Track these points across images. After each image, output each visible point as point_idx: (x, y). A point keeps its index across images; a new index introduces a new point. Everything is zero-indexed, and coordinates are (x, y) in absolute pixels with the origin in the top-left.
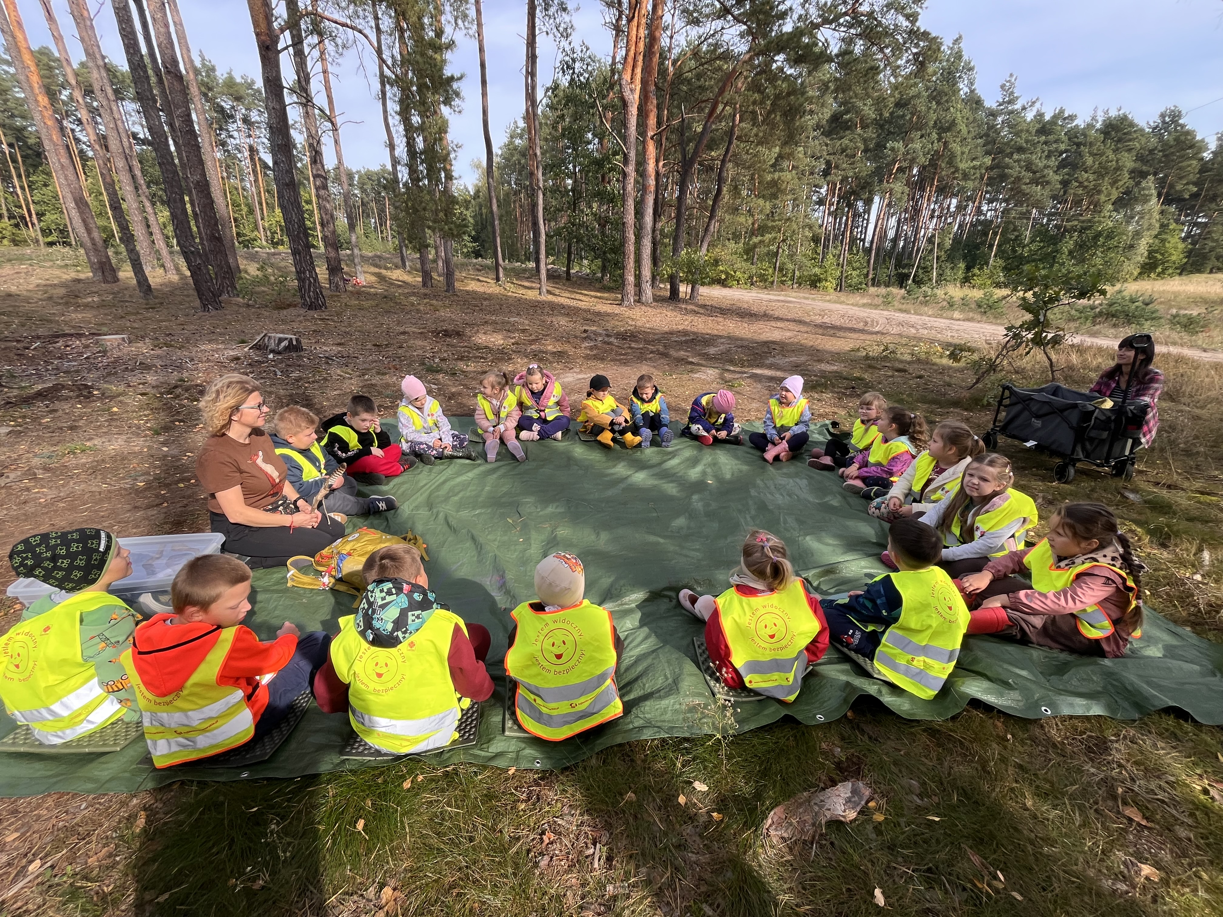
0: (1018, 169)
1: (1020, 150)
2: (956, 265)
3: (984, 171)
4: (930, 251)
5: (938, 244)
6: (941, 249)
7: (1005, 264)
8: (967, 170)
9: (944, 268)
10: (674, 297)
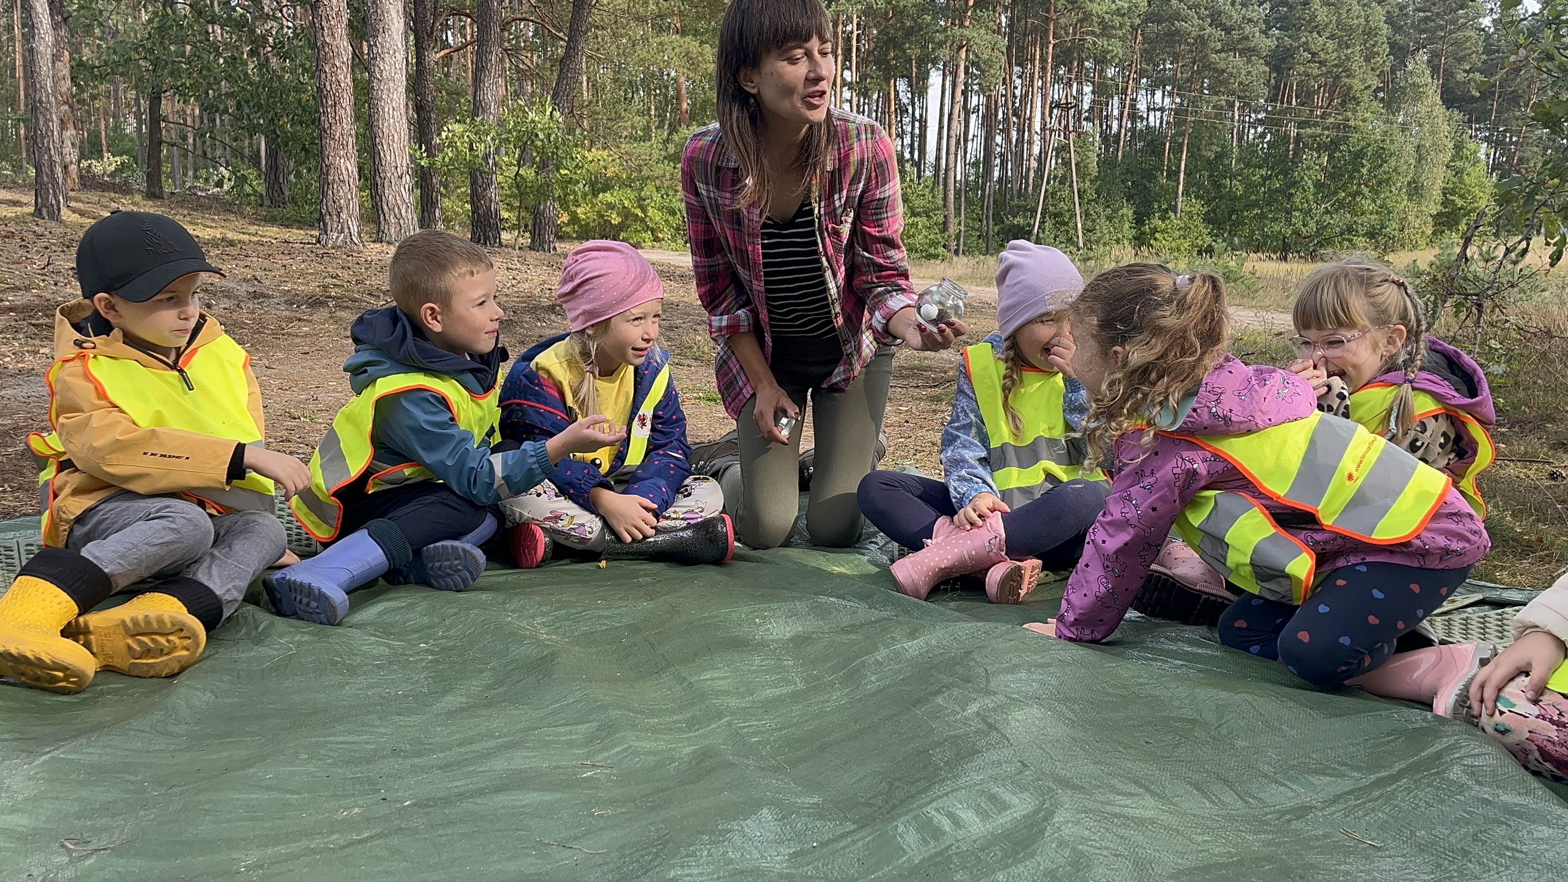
2: (1115, 211)
3: (1138, 21)
4: (1063, 180)
5: (1077, 165)
6: (1082, 176)
7: (1206, 209)
8: (1106, 16)
9: (1095, 216)
10: (484, 234)
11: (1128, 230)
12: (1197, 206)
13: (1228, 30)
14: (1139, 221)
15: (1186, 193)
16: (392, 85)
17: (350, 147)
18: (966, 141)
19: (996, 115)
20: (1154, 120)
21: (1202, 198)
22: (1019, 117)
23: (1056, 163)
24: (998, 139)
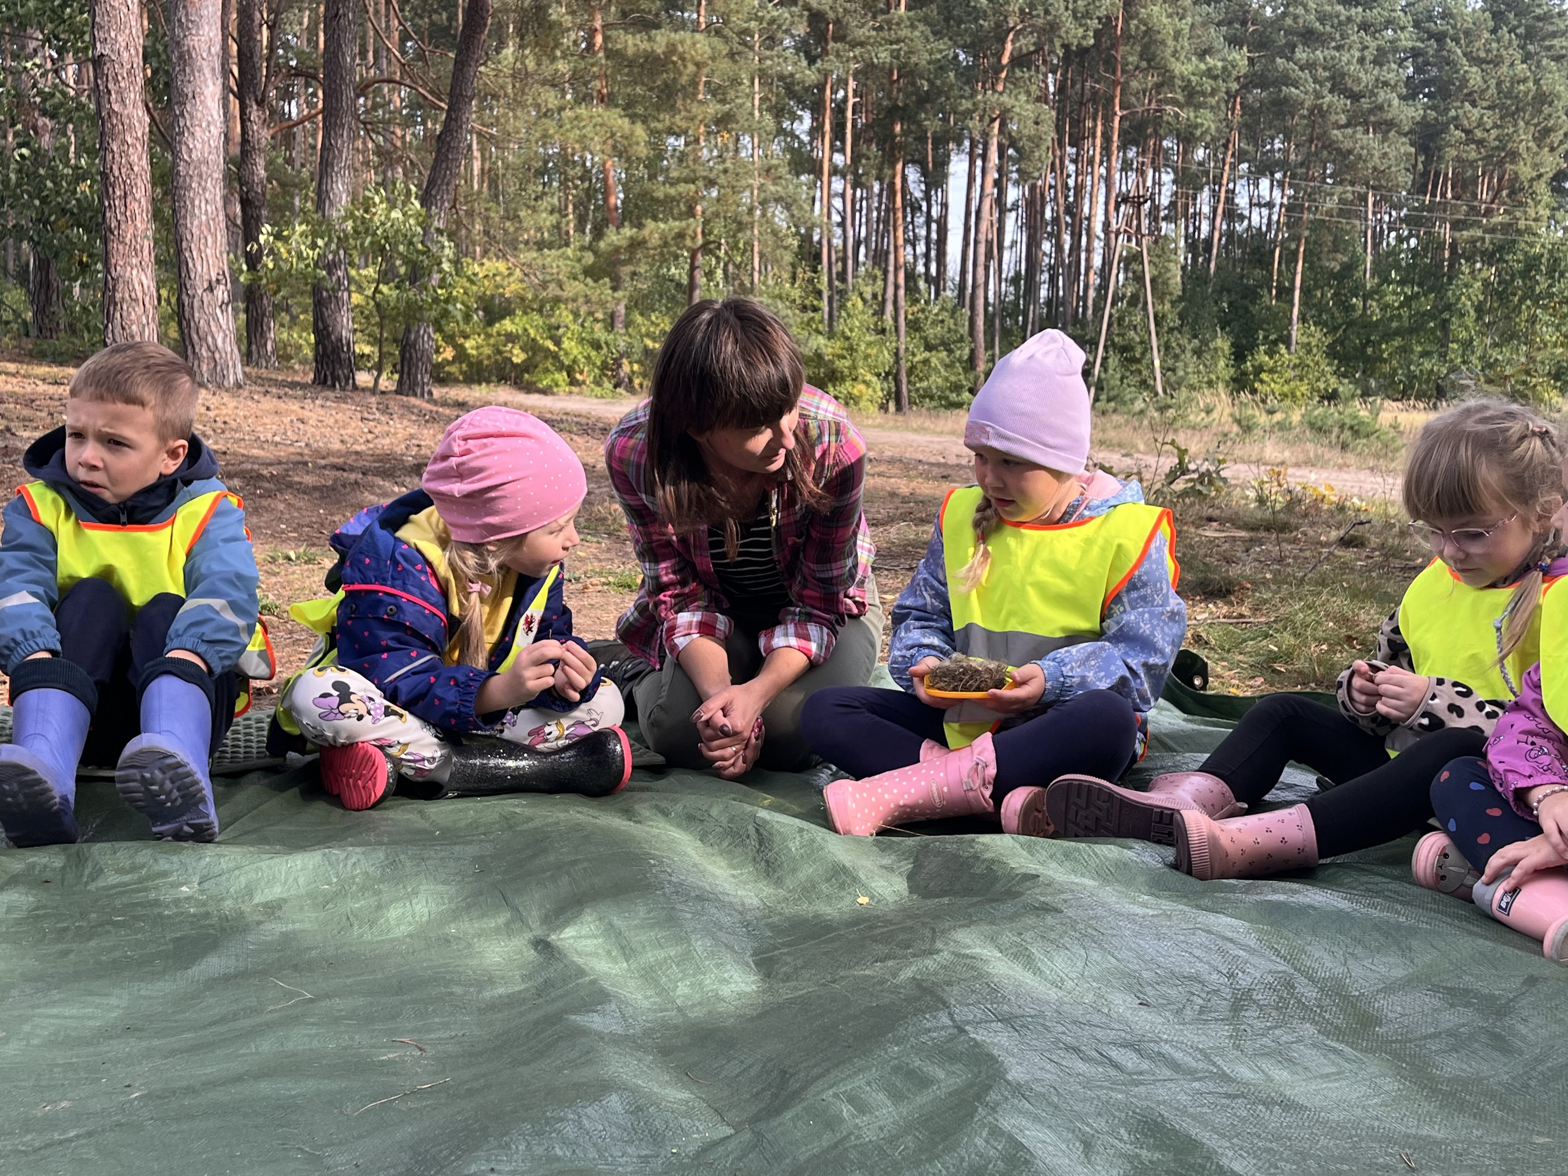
0: (1311, 86)
1: (1309, 37)
2: (1205, 343)
3: (1235, 86)
4: (1135, 300)
5: (1153, 280)
6: (1160, 294)
7: (1329, 340)
8: (1193, 78)
9: (1178, 351)
10: (332, 374)
11: (1223, 368)
12: (1317, 336)
13: (1356, 97)
14: (1239, 355)
15: (1303, 319)
16: (204, 169)
17: (146, 252)
18: (1001, 248)
19: (1043, 213)
20: (1257, 218)
21: (1325, 324)
22: (1073, 215)
23: (1126, 279)
24: (1046, 246)
